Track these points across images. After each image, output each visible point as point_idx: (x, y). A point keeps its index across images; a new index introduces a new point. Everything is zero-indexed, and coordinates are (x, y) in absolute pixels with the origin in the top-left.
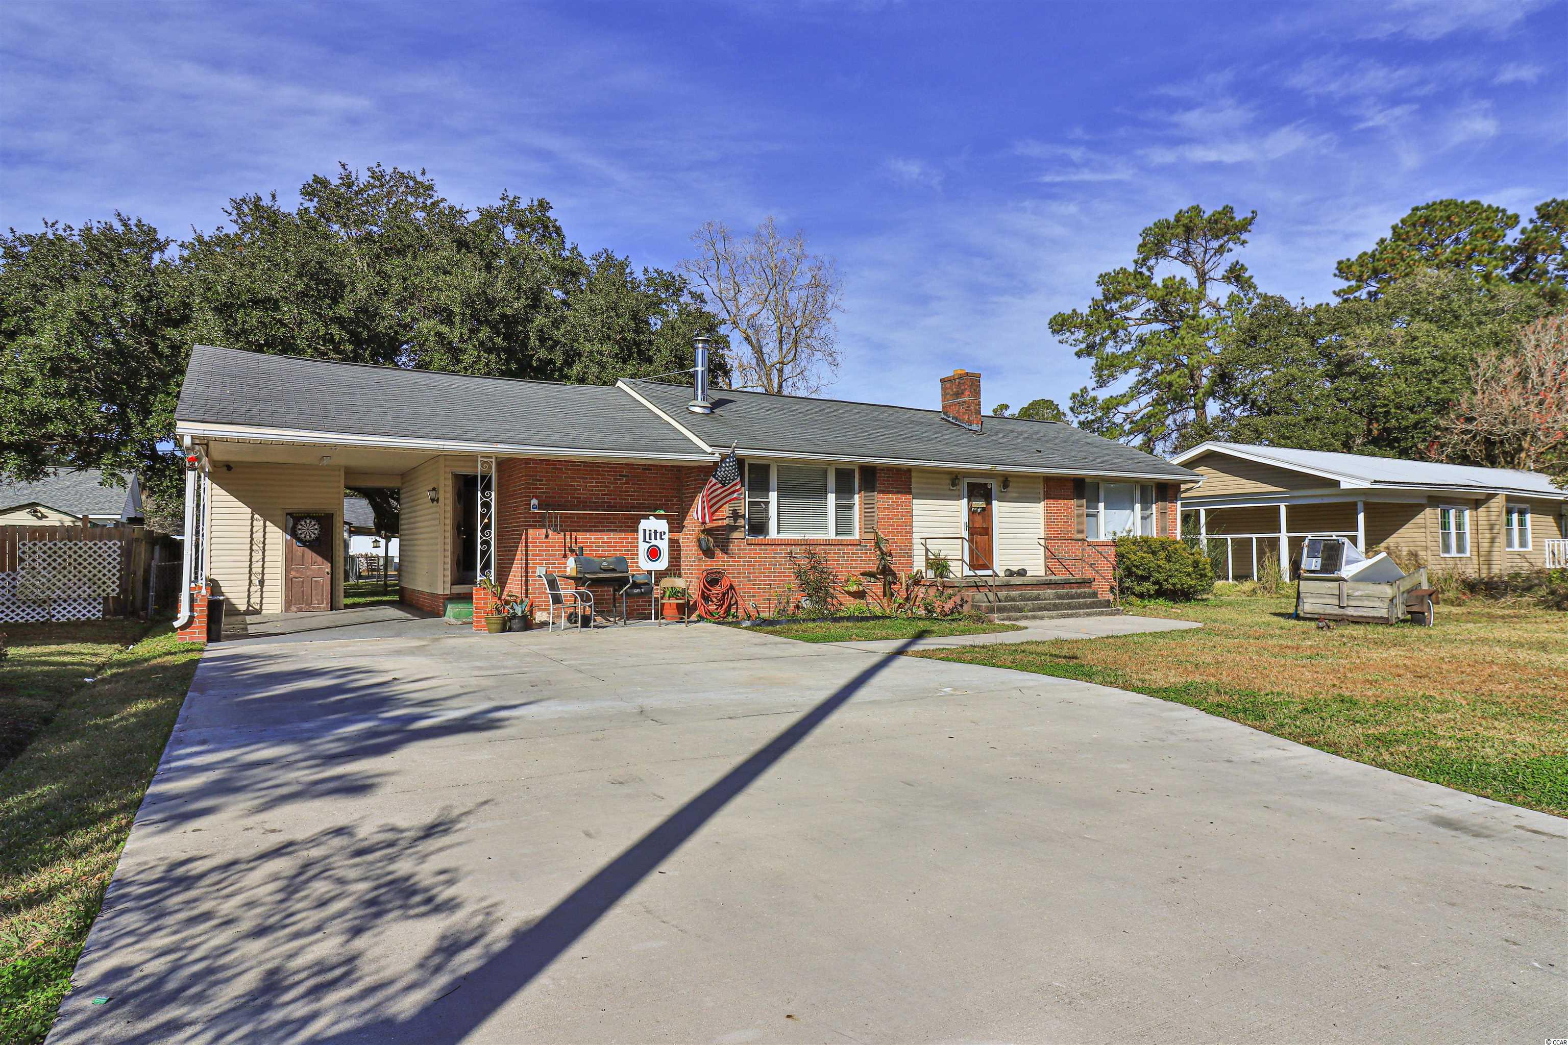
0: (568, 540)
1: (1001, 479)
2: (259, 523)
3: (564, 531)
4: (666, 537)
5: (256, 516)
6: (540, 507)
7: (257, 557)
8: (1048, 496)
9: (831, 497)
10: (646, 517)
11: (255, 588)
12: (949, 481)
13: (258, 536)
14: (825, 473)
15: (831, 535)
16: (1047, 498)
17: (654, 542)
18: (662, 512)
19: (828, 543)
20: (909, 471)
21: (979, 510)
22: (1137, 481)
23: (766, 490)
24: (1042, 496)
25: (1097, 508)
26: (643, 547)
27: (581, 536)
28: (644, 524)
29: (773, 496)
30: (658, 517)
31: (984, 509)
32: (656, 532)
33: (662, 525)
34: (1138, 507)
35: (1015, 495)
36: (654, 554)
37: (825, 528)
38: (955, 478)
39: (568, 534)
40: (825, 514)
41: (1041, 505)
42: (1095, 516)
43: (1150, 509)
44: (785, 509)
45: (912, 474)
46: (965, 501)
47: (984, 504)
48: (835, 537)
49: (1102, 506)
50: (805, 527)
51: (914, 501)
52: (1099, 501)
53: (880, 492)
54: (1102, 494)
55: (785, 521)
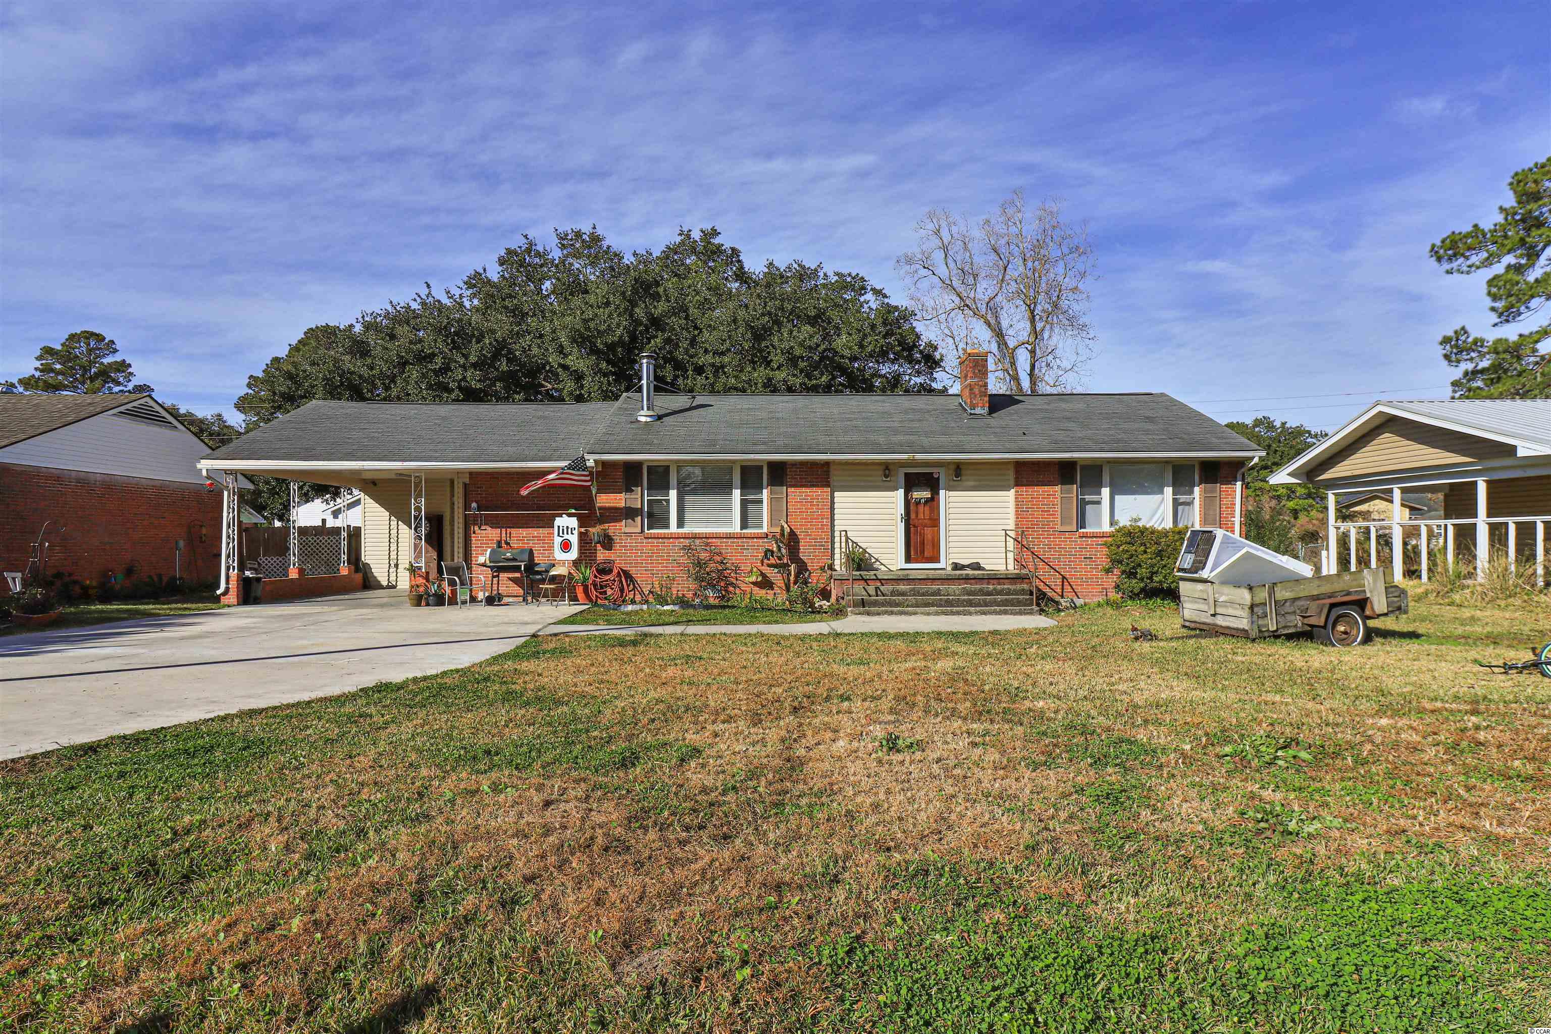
0: (504, 535)
1: (953, 467)
2: (394, 523)
3: (501, 527)
4: (576, 532)
5: (393, 518)
6: (479, 509)
7: (393, 547)
8: (1018, 484)
9: (737, 493)
10: (560, 515)
11: (393, 570)
12: (881, 473)
13: (394, 532)
14: (730, 471)
15: (736, 528)
16: (1017, 485)
17: (566, 536)
18: (573, 511)
19: (729, 536)
20: (827, 464)
21: (923, 501)
22: (1167, 462)
23: (666, 488)
24: (1012, 482)
25: (1100, 494)
26: (558, 540)
27: (514, 532)
28: (559, 522)
29: (673, 494)
30: (570, 515)
31: (928, 501)
32: (567, 527)
33: (573, 522)
34: (1168, 491)
35: (972, 483)
36: (566, 546)
37: (730, 522)
38: (887, 469)
39: (504, 530)
40: (728, 508)
41: (1010, 496)
42: (1099, 503)
43: (1192, 492)
44: (687, 505)
45: (832, 467)
46: (901, 492)
47: (927, 494)
48: (739, 531)
49: (1106, 492)
50: (708, 521)
51: (836, 494)
52: (1101, 486)
53: (791, 486)
54: (1106, 478)
55: (688, 516)
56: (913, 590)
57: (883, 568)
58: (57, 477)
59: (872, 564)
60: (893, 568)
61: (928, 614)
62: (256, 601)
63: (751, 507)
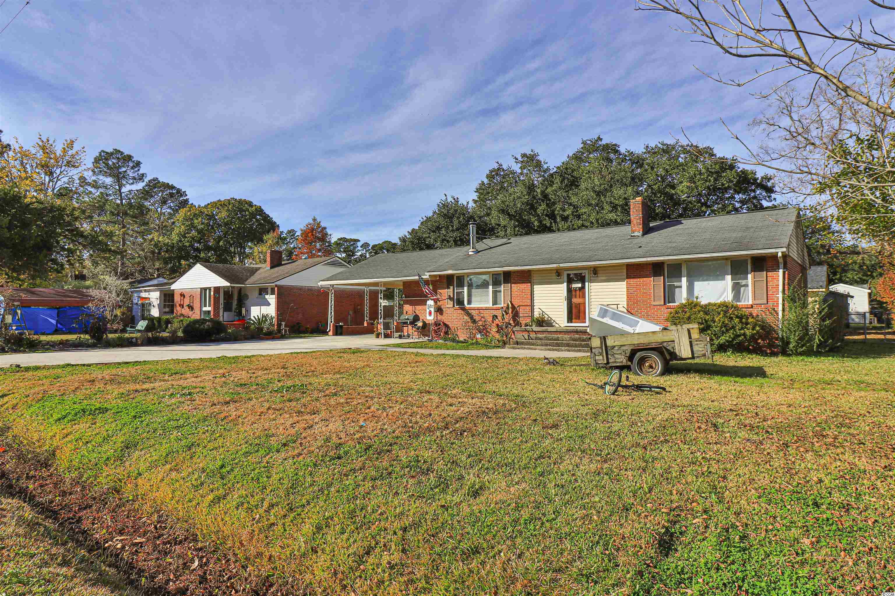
1: (592, 270)
4: (433, 307)
6: (405, 297)
8: (628, 277)
9: (491, 287)
12: (554, 274)
15: (490, 305)
17: (430, 309)
18: (432, 298)
19: (487, 309)
20: (529, 271)
21: (575, 288)
22: (726, 258)
23: (463, 286)
24: (624, 277)
25: (680, 281)
26: (428, 311)
27: (417, 307)
28: (428, 302)
29: (466, 288)
30: (432, 300)
31: (579, 288)
32: (431, 305)
33: (432, 303)
34: (729, 277)
35: (602, 278)
36: (430, 313)
37: (488, 302)
38: (558, 273)
40: (488, 295)
41: (625, 283)
42: (681, 287)
43: (746, 278)
44: (473, 294)
45: (532, 273)
46: (565, 284)
47: (580, 285)
48: (491, 306)
49: (684, 280)
50: (480, 302)
51: (535, 286)
52: (681, 277)
53: (513, 283)
54: (684, 271)
55: (473, 299)
56: (545, 337)
57: (557, 325)
58: (300, 289)
59: (552, 324)
60: (562, 326)
61: (542, 350)
62: (341, 334)
63: (498, 294)
